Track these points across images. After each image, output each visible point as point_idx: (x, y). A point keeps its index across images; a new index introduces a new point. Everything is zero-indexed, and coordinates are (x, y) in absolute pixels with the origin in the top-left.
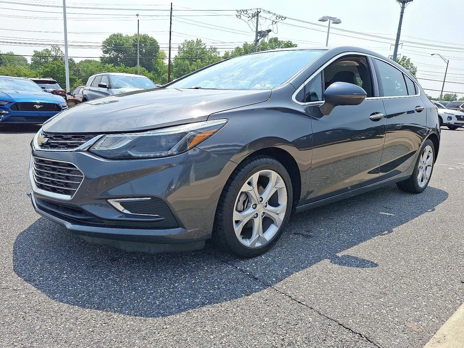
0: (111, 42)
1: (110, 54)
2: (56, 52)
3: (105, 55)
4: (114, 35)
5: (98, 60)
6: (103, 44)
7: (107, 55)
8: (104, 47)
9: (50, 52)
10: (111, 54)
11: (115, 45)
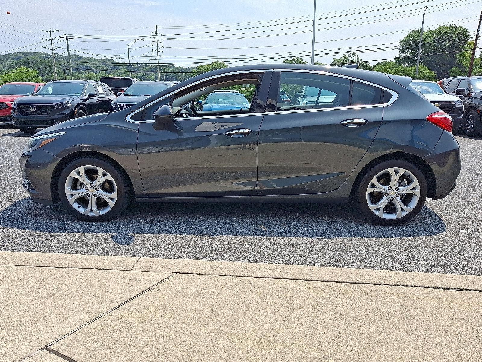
0: (409, 40)
1: (406, 53)
2: (353, 57)
3: (401, 54)
4: (414, 32)
5: (394, 60)
6: (400, 44)
7: (403, 55)
8: (401, 46)
9: (347, 57)
10: (408, 53)
11: (413, 43)
